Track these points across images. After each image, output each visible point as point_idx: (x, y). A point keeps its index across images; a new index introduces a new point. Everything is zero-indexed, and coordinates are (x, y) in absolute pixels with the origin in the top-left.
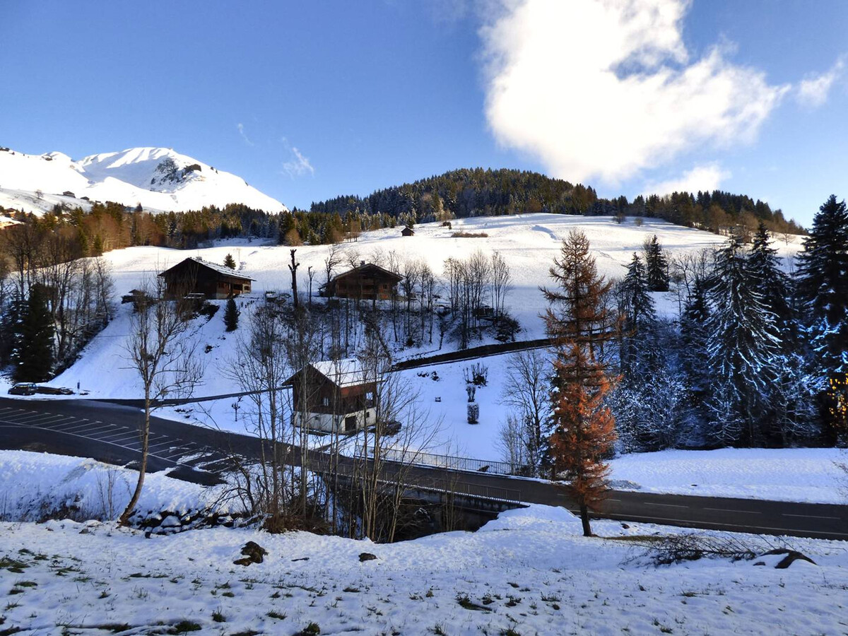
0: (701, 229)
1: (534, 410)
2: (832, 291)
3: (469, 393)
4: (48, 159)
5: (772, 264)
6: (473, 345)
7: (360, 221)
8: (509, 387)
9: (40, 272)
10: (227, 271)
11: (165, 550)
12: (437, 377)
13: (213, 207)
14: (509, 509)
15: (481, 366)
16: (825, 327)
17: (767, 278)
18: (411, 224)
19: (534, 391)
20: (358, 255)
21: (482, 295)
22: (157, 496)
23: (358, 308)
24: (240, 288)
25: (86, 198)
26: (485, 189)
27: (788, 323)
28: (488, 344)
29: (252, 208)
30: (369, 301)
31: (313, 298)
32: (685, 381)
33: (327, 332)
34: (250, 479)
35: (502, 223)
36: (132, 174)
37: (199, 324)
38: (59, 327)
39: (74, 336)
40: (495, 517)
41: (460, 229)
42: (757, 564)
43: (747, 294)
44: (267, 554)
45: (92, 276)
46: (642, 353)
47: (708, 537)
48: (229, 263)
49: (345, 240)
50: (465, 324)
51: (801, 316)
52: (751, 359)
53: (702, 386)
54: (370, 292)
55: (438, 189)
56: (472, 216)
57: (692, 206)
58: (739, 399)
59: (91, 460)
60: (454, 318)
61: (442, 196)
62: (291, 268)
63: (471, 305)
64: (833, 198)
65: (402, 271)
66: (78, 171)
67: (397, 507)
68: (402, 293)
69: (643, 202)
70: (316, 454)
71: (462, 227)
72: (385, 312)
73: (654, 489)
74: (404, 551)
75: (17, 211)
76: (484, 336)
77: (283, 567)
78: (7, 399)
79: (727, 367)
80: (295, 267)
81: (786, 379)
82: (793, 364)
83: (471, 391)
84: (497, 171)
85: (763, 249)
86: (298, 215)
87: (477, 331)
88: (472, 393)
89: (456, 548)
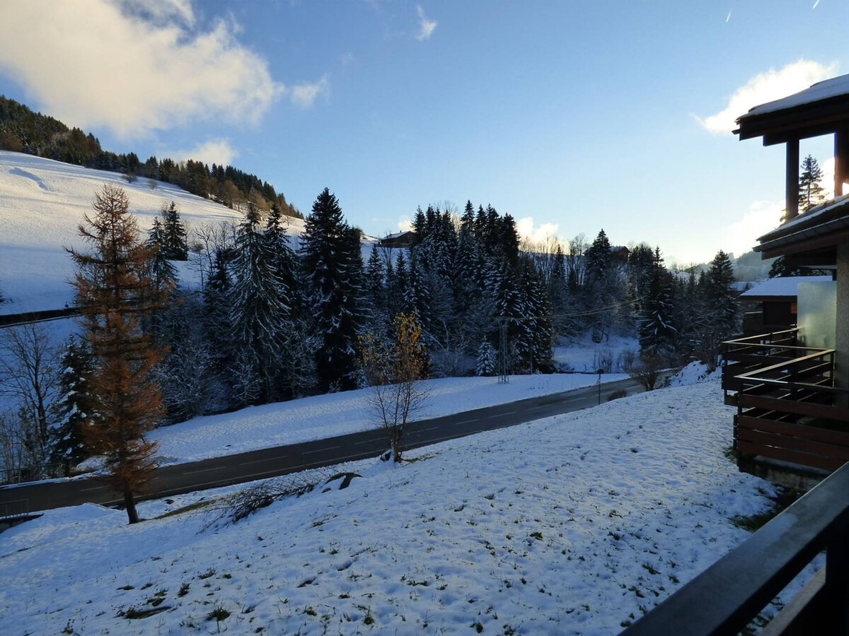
0: (216, 201)
1: (36, 399)
2: (325, 267)
5: (283, 241)
16: (320, 296)
17: (279, 253)
19: (36, 375)
27: (295, 293)
32: (211, 349)
42: (324, 492)
43: (264, 267)
46: (167, 323)
47: (276, 483)
51: (304, 287)
52: (267, 325)
53: (225, 353)
57: (207, 177)
58: (258, 362)
64: (327, 191)
69: (157, 164)
73: (191, 459)
79: (247, 332)
81: (294, 342)
82: (298, 328)
85: (276, 227)
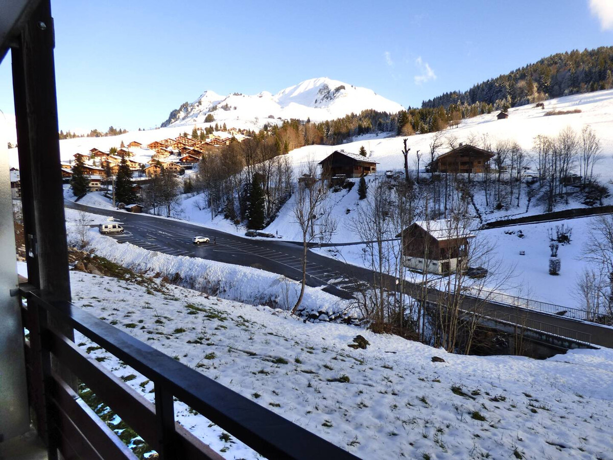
3: (552, 250)
4: (260, 97)
6: (559, 208)
7: (461, 111)
8: (591, 246)
9: (257, 166)
10: (361, 158)
11: (310, 331)
12: (523, 235)
13: (353, 114)
14: (579, 348)
15: (565, 227)
18: (506, 108)
20: (456, 139)
21: (570, 165)
22: (316, 302)
23: (456, 180)
24: (368, 169)
25: (280, 118)
26: (581, 69)
28: (574, 208)
29: (379, 111)
30: (465, 174)
31: (420, 174)
33: (431, 198)
34: (366, 297)
35: (598, 98)
36: (304, 99)
37: (342, 195)
38: (267, 198)
39: (275, 203)
40: (564, 352)
41: (553, 108)
44: (369, 344)
45: (282, 167)
48: (363, 152)
49: (449, 128)
50: (551, 191)
54: (466, 167)
55: (532, 76)
56: (566, 95)
59: (283, 276)
60: (542, 186)
61: (536, 80)
62: (404, 153)
63: (558, 174)
65: (494, 149)
66: (275, 102)
67: (472, 331)
68: (493, 166)
70: (418, 287)
71: (555, 106)
72: (479, 182)
74: (468, 361)
75: (247, 130)
76: (570, 201)
77: (378, 354)
78: (245, 238)
80: (407, 152)
83: (554, 248)
84: (593, 50)
86: (412, 112)
87: (563, 197)
88: (555, 250)
89: (513, 367)
